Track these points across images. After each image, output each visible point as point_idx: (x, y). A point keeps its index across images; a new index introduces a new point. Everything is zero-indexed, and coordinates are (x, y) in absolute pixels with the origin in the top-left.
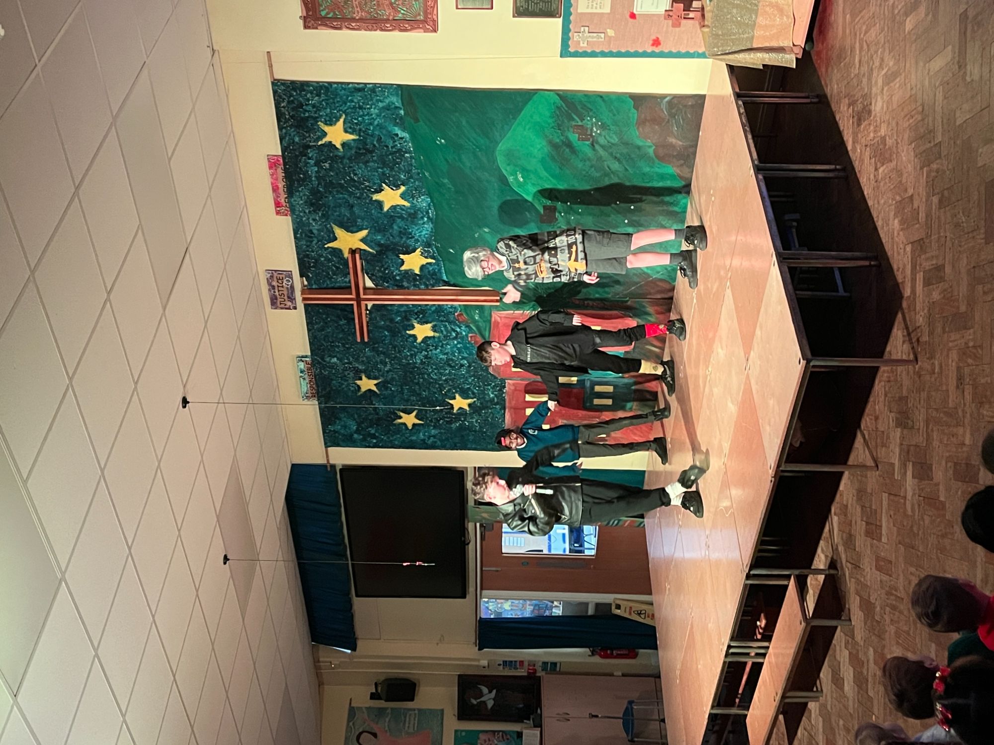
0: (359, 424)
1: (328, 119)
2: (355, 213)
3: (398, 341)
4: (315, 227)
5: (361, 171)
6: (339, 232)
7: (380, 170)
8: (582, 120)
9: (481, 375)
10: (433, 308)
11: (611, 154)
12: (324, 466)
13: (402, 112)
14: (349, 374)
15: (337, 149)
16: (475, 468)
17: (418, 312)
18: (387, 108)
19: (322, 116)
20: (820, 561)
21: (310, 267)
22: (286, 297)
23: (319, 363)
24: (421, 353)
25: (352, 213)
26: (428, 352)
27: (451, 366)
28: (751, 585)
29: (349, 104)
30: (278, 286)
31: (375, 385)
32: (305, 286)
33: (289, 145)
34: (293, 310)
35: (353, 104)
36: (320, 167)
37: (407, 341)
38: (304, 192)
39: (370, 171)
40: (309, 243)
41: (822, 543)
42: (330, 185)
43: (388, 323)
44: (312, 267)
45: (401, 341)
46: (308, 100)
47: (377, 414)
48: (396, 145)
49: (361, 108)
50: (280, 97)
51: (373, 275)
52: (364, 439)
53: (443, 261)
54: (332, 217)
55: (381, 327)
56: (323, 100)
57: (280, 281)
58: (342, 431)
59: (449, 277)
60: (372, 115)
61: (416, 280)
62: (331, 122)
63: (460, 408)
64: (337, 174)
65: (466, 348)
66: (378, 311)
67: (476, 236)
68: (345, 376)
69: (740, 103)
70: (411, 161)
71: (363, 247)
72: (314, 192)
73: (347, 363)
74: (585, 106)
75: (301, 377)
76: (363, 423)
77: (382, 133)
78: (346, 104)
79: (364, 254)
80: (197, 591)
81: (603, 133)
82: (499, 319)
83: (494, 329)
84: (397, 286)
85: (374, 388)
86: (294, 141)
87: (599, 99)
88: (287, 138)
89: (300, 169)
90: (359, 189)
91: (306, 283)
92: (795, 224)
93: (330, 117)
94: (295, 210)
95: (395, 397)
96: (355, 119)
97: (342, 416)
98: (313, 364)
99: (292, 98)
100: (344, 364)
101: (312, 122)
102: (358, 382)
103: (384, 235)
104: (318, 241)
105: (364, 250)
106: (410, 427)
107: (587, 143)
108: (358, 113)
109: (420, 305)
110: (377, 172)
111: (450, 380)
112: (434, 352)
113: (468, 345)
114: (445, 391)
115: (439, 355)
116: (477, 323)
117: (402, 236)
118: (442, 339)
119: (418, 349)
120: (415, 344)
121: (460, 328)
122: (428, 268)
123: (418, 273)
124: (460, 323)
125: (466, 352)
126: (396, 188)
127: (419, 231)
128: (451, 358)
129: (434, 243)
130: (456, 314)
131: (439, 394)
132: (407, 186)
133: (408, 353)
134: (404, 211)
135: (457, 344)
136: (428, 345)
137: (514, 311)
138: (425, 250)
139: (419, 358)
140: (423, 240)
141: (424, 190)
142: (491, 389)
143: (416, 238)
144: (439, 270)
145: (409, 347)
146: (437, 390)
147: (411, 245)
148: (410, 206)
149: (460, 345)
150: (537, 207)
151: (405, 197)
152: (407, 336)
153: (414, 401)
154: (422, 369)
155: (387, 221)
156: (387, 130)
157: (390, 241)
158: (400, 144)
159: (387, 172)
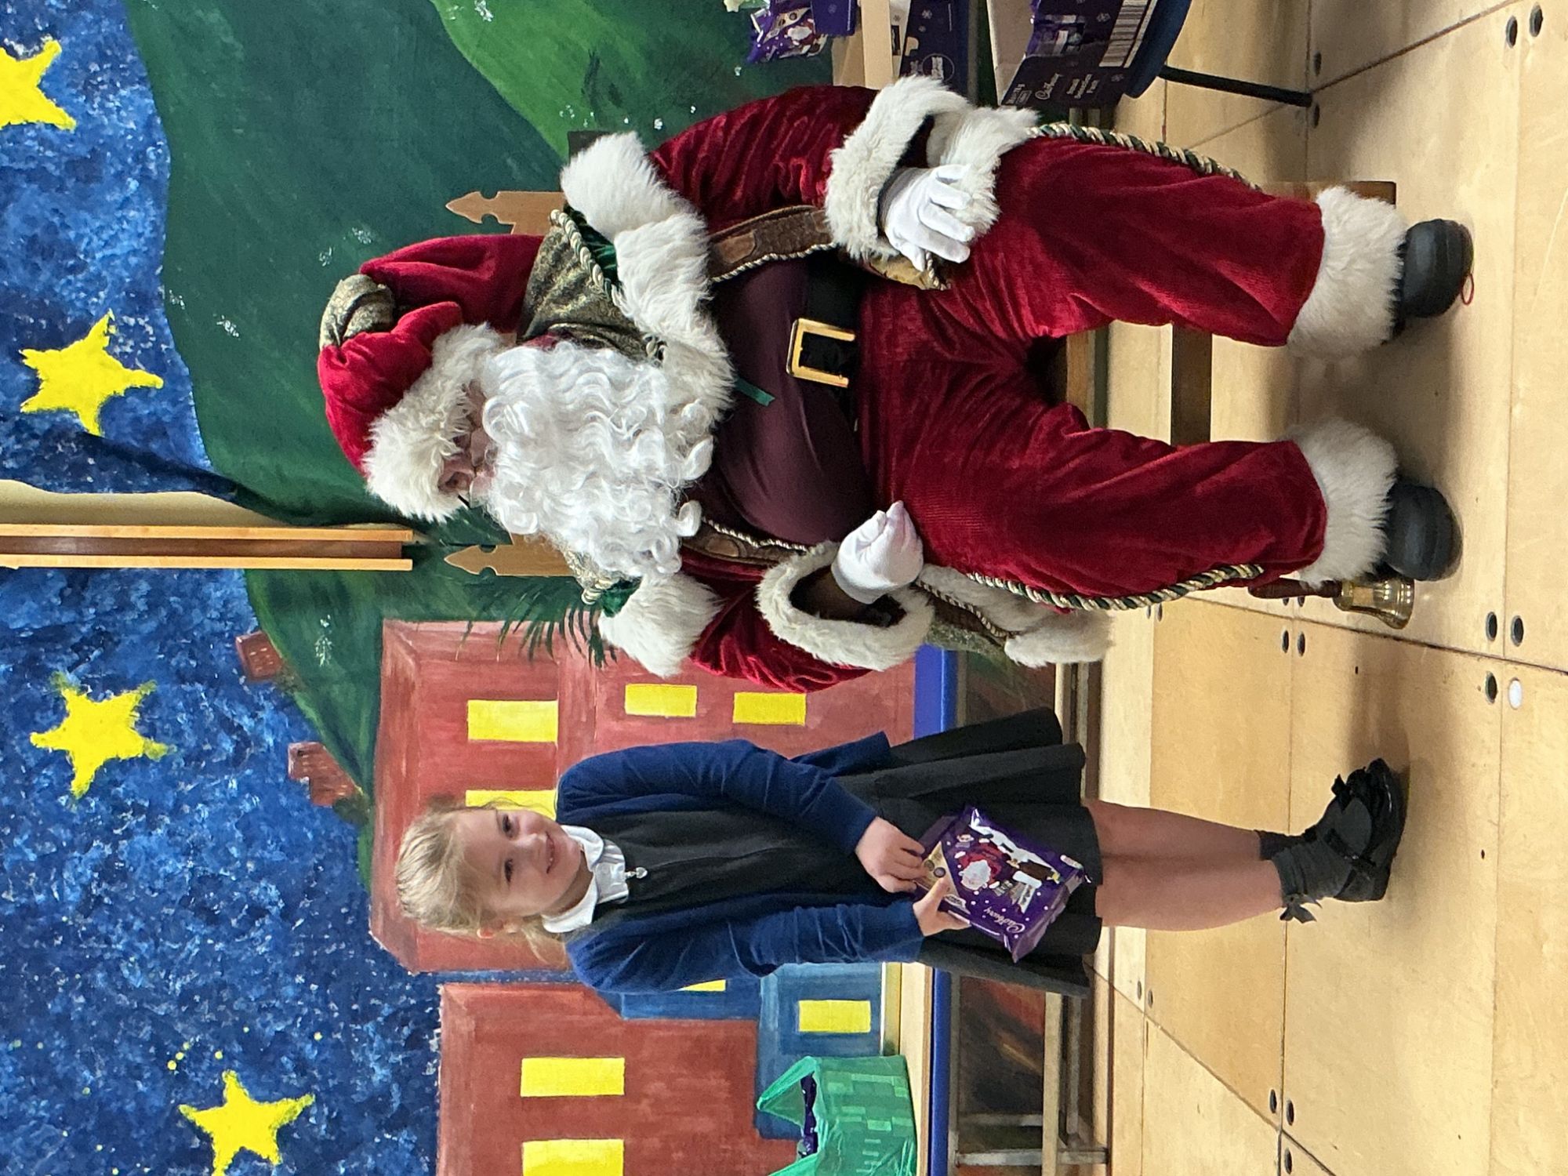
9: (336, 959)
26: (115, 842)
53: (194, 377)
63: (242, 1155)
67: (324, 260)
82: (409, 664)
112: (141, 840)
113: (283, 801)
114: (180, 1056)
115: (163, 857)
116: (323, 689)
117: (38, 261)
118: (179, 769)
119: (74, 828)
120: (63, 800)
121: (253, 716)
122: (133, 410)
123: (94, 430)
124: (255, 689)
125: (277, 839)
126: (28, 46)
127: (105, 236)
128: (210, 871)
129: (161, 290)
130: (239, 640)
131: (153, 1080)
132: (66, 40)
133: (27, 851)
134: (51, 147)
135: (241, 793)
136: (120, 808)
137: (471, 620)
138: (127, 326)
139: (77, 877)
140: (121, 279)
141: (130, 58)
142: (378, 1038)
143: (92, 269)
144: (176, 418)
145: (31, 819)
146: (146, 1055)
147: (71, 301)
148: (77, 129)
149: (250, 800)
150: (546, 136)
151: (59, 90)
152: (32, 762)
153: (41, 1122)
154: (87, 935)
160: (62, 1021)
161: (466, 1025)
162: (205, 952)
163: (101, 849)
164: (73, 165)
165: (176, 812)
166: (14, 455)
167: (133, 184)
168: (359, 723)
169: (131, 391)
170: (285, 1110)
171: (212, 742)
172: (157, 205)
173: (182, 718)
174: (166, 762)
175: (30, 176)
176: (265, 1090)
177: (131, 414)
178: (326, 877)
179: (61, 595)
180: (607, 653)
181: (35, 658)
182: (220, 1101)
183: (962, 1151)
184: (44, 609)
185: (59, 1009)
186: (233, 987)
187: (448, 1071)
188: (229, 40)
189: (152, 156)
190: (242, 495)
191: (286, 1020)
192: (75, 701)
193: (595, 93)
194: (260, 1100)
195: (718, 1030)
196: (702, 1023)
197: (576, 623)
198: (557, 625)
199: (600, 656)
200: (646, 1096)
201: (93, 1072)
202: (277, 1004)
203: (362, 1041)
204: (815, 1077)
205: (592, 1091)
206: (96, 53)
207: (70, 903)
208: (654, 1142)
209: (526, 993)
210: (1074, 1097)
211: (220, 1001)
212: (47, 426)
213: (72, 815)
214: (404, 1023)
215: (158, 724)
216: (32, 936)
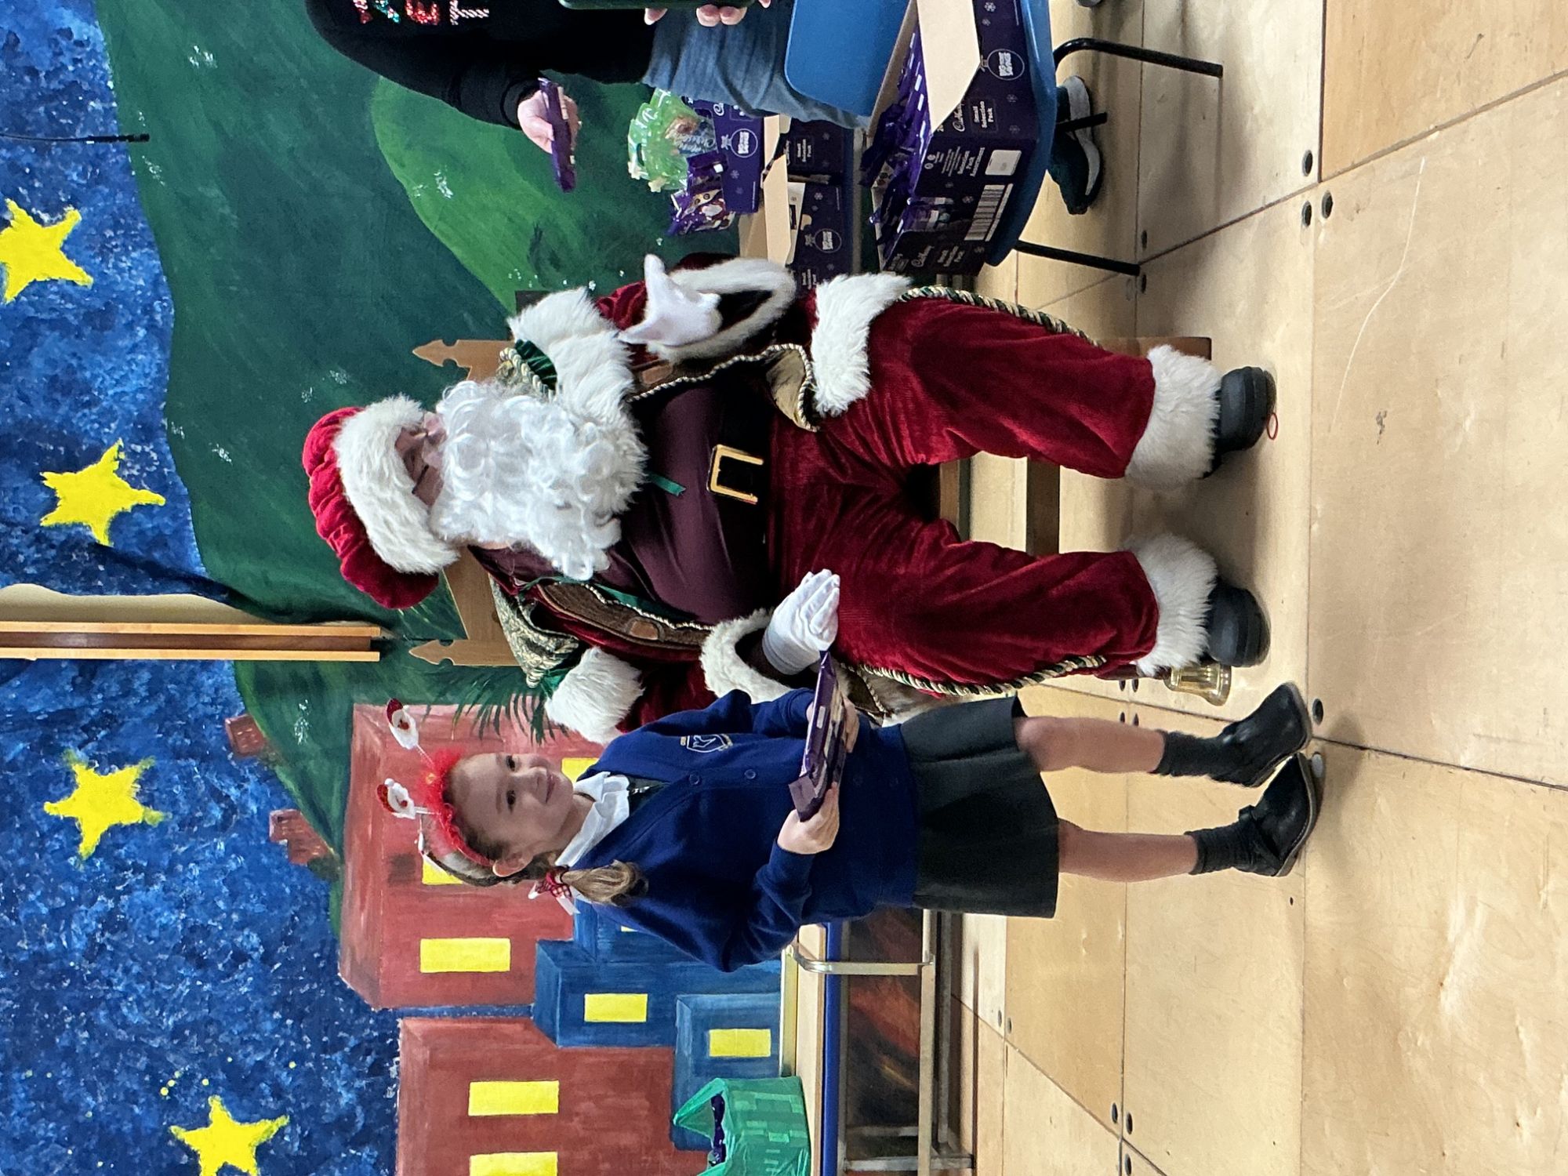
3: (11, 852)
9: (309, 998)
10: (149, 710)
17: (93, 722)
24: (93, 901)
26: (117, 897)
27: (201, 964)
45: (21, 853)
48: (64, 67)
53: (192, 497)
61: (96, 576)
63: (225, 1170)
65: (258, 873)
67: (305, 396)
70: (104, 124)
83: (359, 787)
111: (194, 1027)
112: (140, 896)
113: (265, 860)
114: (171, 1083)
115: (159, 909)
116: (300, 765)
117: (58, 396)
118: (174, 834)
119: (81, 885)
120: (72, 860)
121: (239, 787)
122: (139, 524)
123: (104, 541)
124: (241, 764)
125: (259, 893)
126: (52, 215)
127: (116, 377)
128: (199, 921)
129: (165, 422)
130: (228, 721)
131: (148, 1103)
132: (86, 210)
133: (39, 904)
134: (71, 299)
135: (227, 854)
136: (122, 867)
137: (430, 704)
138: (134, 452)
139: (84, 927)
140: (130, 412)
141: (140, 225)
142: (345, 1066)
143: (104, 404)
144: (176, 532)
145: (44, 877)
146: (141, 1082)
147: (86, 431)
148: (94, 286)
149: (235, 860)
150: (497, 295)
151: (78, 253)
152: (45, 828)
153: (48, 1140)
154: (91, 979)
155: (12, 341)
156: (37, 19)
157: (14, 417)
158: (75, 61)
159: (27, 159)
160: (69, 1053)
161: (422, 1055)
162: (195, 992)
163: (104, 903)
164: (90, 316)
165: (170, 871)
166: (35, 562)
167: (141, 332)
168: (330, 793)
169: (138, 507)
170: (263, 1130)
171: (203, 809)
172: (162, 349)
173: (177, 790)
174: (163, 827)
175: (52, 324)
176: (246, 1113)
177: (136, 529)
178: (301, 927)
179: (73, 684)
180: (546, 732)
181: (50, 737)
182: (206, 1123)
183: (849, 1158)
184: (57, 695)
185: (66, 1043)
186: (219, 1023)
187: (405, 1094)
188: (227, 211)
189: (158, 309)
190: (234, 598)
191: (264, 1051)
192: (83, 774)
193: (538, 259)
194: (242, 1121)
195: (643, 1055)
196: (625, 1050)
197: (520, 706)
198: (503, 708)
199: (541, 735)
200: (577, 1114)
201: (95, 1097)
202: (257, 1036)
203: (331, 1068)
204: (724, 1096)
205: (531, 1110)
206: (111, 222)
207: (79, 950)
208: (583, 1155)
209: (474, 1026)
210: (944, 1110)
211: (208, 1036)
212: (63, 538)
213: (80, 874)
214: (368, 1053)
215: (156, 794)
216: (43, 980)
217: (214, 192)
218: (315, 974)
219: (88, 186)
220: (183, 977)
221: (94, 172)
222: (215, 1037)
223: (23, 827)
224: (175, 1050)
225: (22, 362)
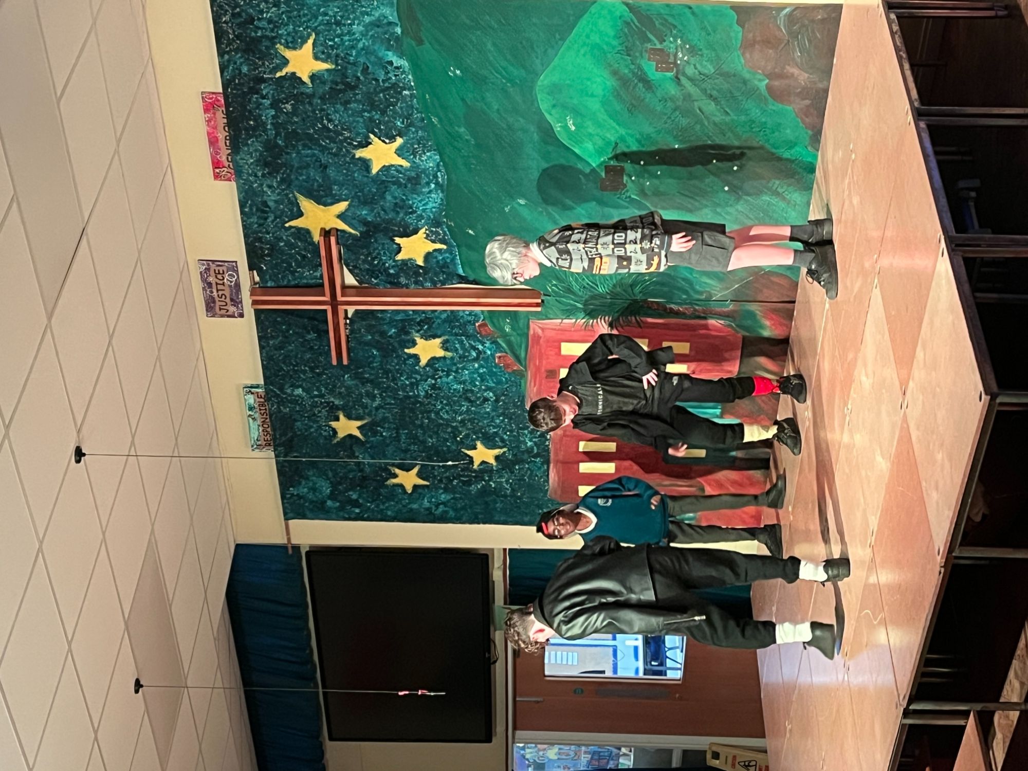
0: (334, 486)
1: (290, 39)
2: (329, 178)
3: (393, 364)
4: (271, 197)
5: (337, 116)
6: (306, 204)
7: (366, 114)
8: (662, 41)
9: (514, 413)
10: (444, 316)
11: (704, 91)
12: (283, 548)
13: (398, 30)
14: (320, 412)
15: (304, 83)
16: (505, 550)
17: (421, 321)
18: (377, 24)
19: (281, 35)
20: (1012, 692)
21: (263, 256)
22: (228, 300)
23: (277, 396)
24: (426, 381)
25: (326, 177)
26: (436, 380)
27: (470, 401)
28: (911, 726)
29: (320, 18)
30: (217, 284)
31: (359, 428)
32: (255, 283)
33: (233, 78)
34: (239, 319)
35: (327, 18)
36: (279, 110)
37: (405, 364)
38: (255, 146)
39: (353, 115)
40: (262, 221)
41: (1015, 663)
42: (293, 136)
43: (377, 337)
44: (267, 255)
45: (397, 364)
46: (262, 12)
47: (361, 471)
48: (390, 78)
49: (338, 23)
50: (221, 7)
51: (355, 267)
52: (342, 508)
53: (458, 246)
54: (297, 182)
55: (367, 344)
56: (283, 13)
57: (220, 277)
58: (311, 496)
59: (467, 269)
60: (354, 34)
61: (420, 275)
62: (295, 43)
63: (483, 462)
64: (303, 120)
65: (492, 374)
66: (363, 319)
67: (507, 210)
68: (314, 415)
69: (893, 16)
70: (411, 101)
71: (342, 226)
72: (270, 146)
73: (316, 396)
74: (666, 20)
75: (250, 416)
76: (340, 484)
77: (367, 59)
78: (317, 18)
79: (343, 237)
80: (96, 732)
81: (693, 60)
82: (540, 332)
83: (533, 347)
84: (390, 283)
85: (357, 433)
86: (240, 71)
87: (687, 10)
88: (231, 68)
89: (250, 112)
90: (335, 142)
91: (257, 279)
92: (973, 194)
93: (293, 38)
94: (241, 172)
95: (388, 445)
96: (330, 40)
97: (310, 473)
98: (268, 397)
99: (238, 10)
100: (312, 397)
101: (268, 43)
102: (334, 424)
103: (372, 211)
104: (276, 218)
105: (343, 231)
106: (409, 489)
107: (669, 74)
108: (335, 31)
109: (424, 312)
110: (362, 117)
111: (469, 420)
112: (445, 379)
113: (494, 370)
114: (461, 436)
116: (507, 338)
117: (398, 210)
118: (457, 360)
119: (421, 375)
120: (417, 368)
121: (483, 345)
122: (436, 257)
123: (422, 264)
124: (483, 338)
125: (492, 380)
126: (390, 140)
127: (423, 203)
128: (469, 388)
129: (445, 220)
130: (477, 324)
131: (452, 442)
132: (405, 138)
133: (406, 381)
134: (401, 173)
135: (479, 368)
136: (437, 370)
137: (563, 319)
138: (432, 231)
139: (424, 388)
141: (430, 143)
143: (419, 213)
144: (451, 259)
145: (408, 373)
146: (450, 436)
147: (412, 223)
148: (410, 167)
149: (482, 369)
151: (402, 154)
152: (406, 357)
153: (415, 451)
154: (428, 404)
155: (377, 189)
156: (376, 57)
157: (380, 217)
158: (396, 76)
159: (377, 117)
160: (421, 426)
162: (468, 410)
163: (431, 381)
164: (410, 179)
165: (456, 372)
167: (433, 186)
168: (521, 348)
169: (435, 250)
170: (497, 452)
171: (469, 352)
172: (442, 192)
173: (457, 346)
174: (452, 358)
175: (394, 183)
176: (491, 446)
177: (435, 260)
181: (405, 328)
182: (475, 449)
185: (420, 423)
186: (478, 419)
187: (553, 444)
188: (469, 137)
189: (440, 176)
191: (497, 429)
194: (489, 449)
201: (432, 439)
202: (493, 424)
203: (523, 435)
205: (605, 450)
206: (416, 142)
207: (422, 395)
211: (474, 423)
213: (421, 372)
215: (449, 347)
216: (409, 404)
217: (462, 130)
218: (515, 406)
219: (406, 127)
220: (464, 406)
221: (407, 122)
222: (477, 424)
223: (396, 357)
224: (461, 427)
225: (383, 197)
